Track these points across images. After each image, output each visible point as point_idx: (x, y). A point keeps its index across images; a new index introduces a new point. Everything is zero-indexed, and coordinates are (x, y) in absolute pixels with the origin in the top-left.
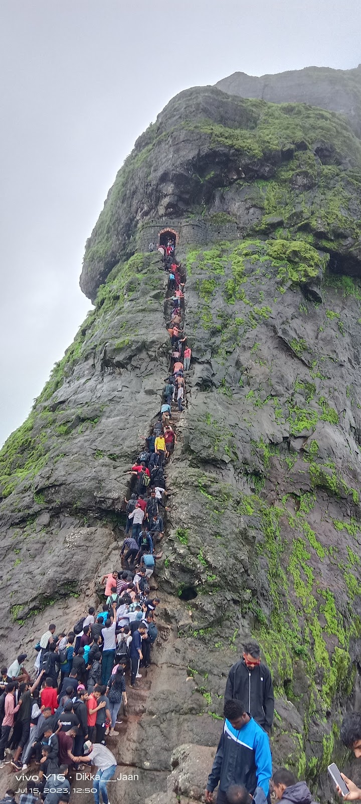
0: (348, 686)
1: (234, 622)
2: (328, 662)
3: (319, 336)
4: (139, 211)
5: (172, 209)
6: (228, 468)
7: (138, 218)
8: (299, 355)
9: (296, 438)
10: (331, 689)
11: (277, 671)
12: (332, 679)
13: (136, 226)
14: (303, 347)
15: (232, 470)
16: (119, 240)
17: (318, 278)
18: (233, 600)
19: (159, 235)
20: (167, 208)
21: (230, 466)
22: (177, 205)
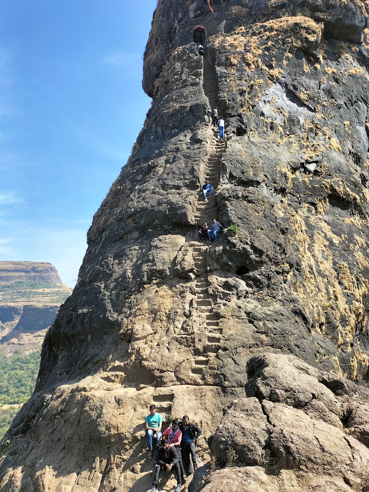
0: (362, 327)
1: (279, 286)
2: (348, 311)
3: (321, 88)
4: (176, 19)
5: (199, 12)
6: (262, 186)
7: (176, 25)
8: (306, 103)
9: (310, 163)
10: (352, 328)
11: (314, 317)
12: (353, 322)
13: (175, 32)
14: (309, 97)
15: (265, 187)
16: (164, 46)
17: (316, 42)
18: (276, 271)
19: (192, 31)
20: (195, 11)
21: (263, 184)
22: (203, 7)
